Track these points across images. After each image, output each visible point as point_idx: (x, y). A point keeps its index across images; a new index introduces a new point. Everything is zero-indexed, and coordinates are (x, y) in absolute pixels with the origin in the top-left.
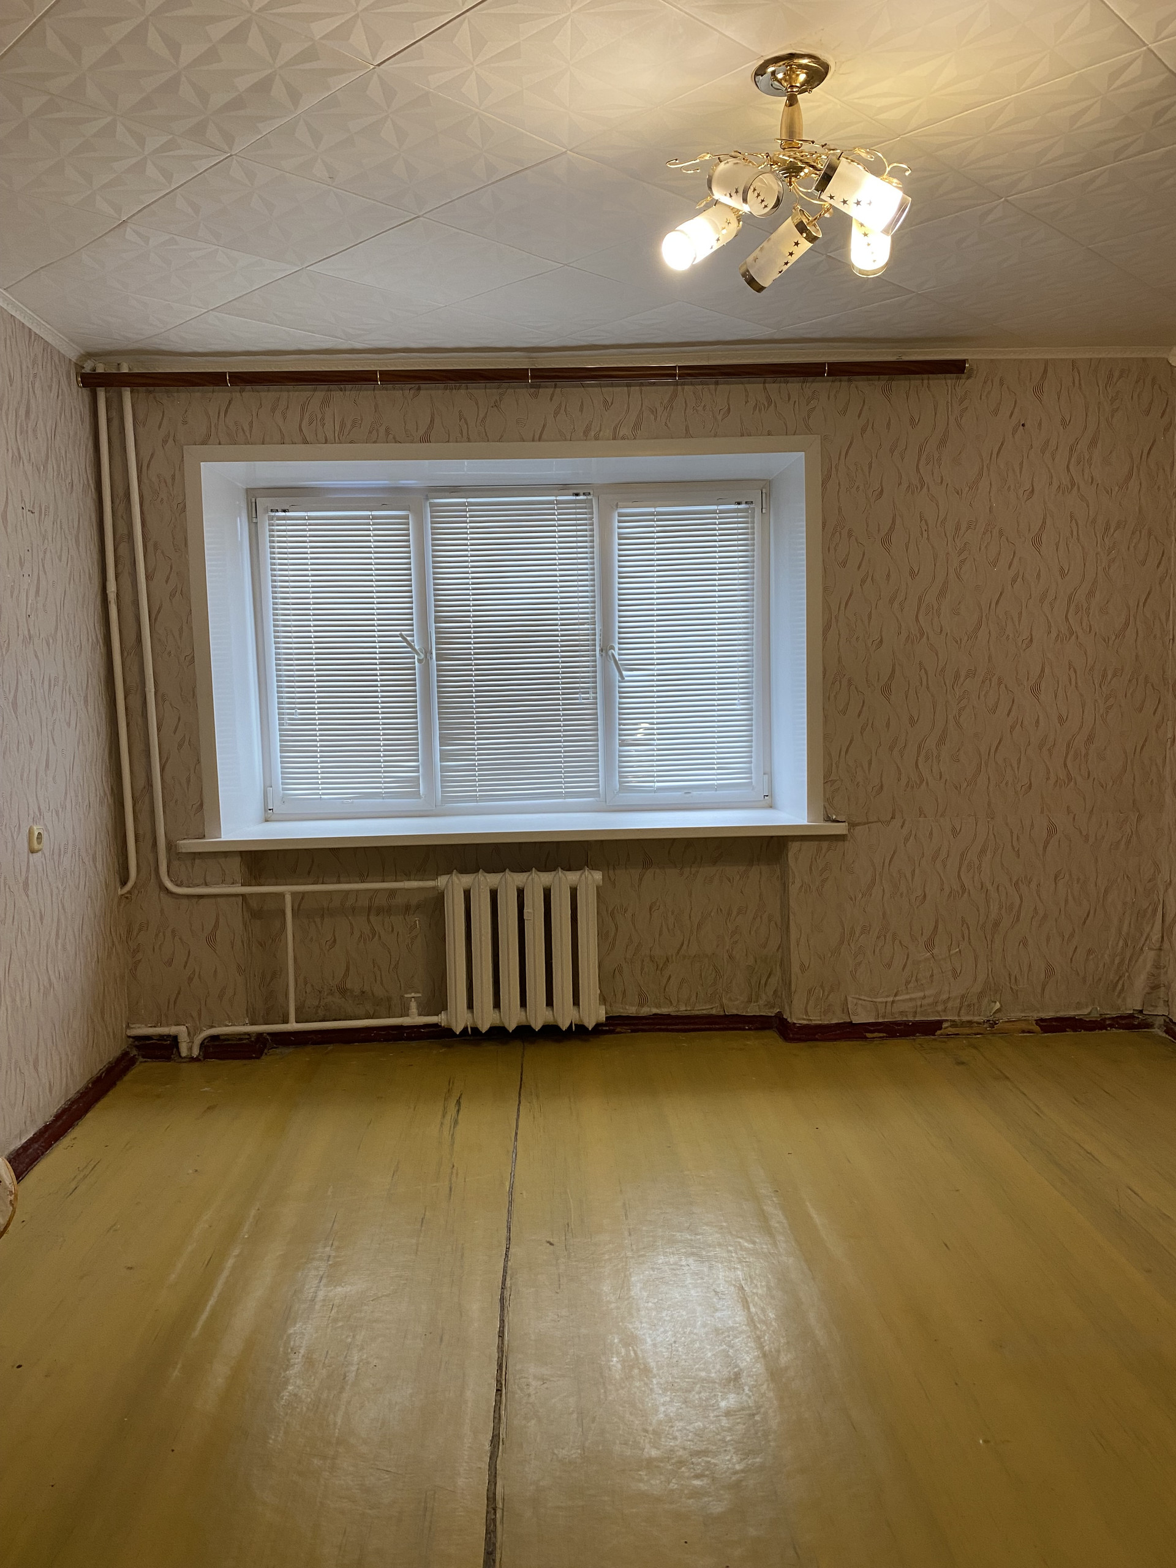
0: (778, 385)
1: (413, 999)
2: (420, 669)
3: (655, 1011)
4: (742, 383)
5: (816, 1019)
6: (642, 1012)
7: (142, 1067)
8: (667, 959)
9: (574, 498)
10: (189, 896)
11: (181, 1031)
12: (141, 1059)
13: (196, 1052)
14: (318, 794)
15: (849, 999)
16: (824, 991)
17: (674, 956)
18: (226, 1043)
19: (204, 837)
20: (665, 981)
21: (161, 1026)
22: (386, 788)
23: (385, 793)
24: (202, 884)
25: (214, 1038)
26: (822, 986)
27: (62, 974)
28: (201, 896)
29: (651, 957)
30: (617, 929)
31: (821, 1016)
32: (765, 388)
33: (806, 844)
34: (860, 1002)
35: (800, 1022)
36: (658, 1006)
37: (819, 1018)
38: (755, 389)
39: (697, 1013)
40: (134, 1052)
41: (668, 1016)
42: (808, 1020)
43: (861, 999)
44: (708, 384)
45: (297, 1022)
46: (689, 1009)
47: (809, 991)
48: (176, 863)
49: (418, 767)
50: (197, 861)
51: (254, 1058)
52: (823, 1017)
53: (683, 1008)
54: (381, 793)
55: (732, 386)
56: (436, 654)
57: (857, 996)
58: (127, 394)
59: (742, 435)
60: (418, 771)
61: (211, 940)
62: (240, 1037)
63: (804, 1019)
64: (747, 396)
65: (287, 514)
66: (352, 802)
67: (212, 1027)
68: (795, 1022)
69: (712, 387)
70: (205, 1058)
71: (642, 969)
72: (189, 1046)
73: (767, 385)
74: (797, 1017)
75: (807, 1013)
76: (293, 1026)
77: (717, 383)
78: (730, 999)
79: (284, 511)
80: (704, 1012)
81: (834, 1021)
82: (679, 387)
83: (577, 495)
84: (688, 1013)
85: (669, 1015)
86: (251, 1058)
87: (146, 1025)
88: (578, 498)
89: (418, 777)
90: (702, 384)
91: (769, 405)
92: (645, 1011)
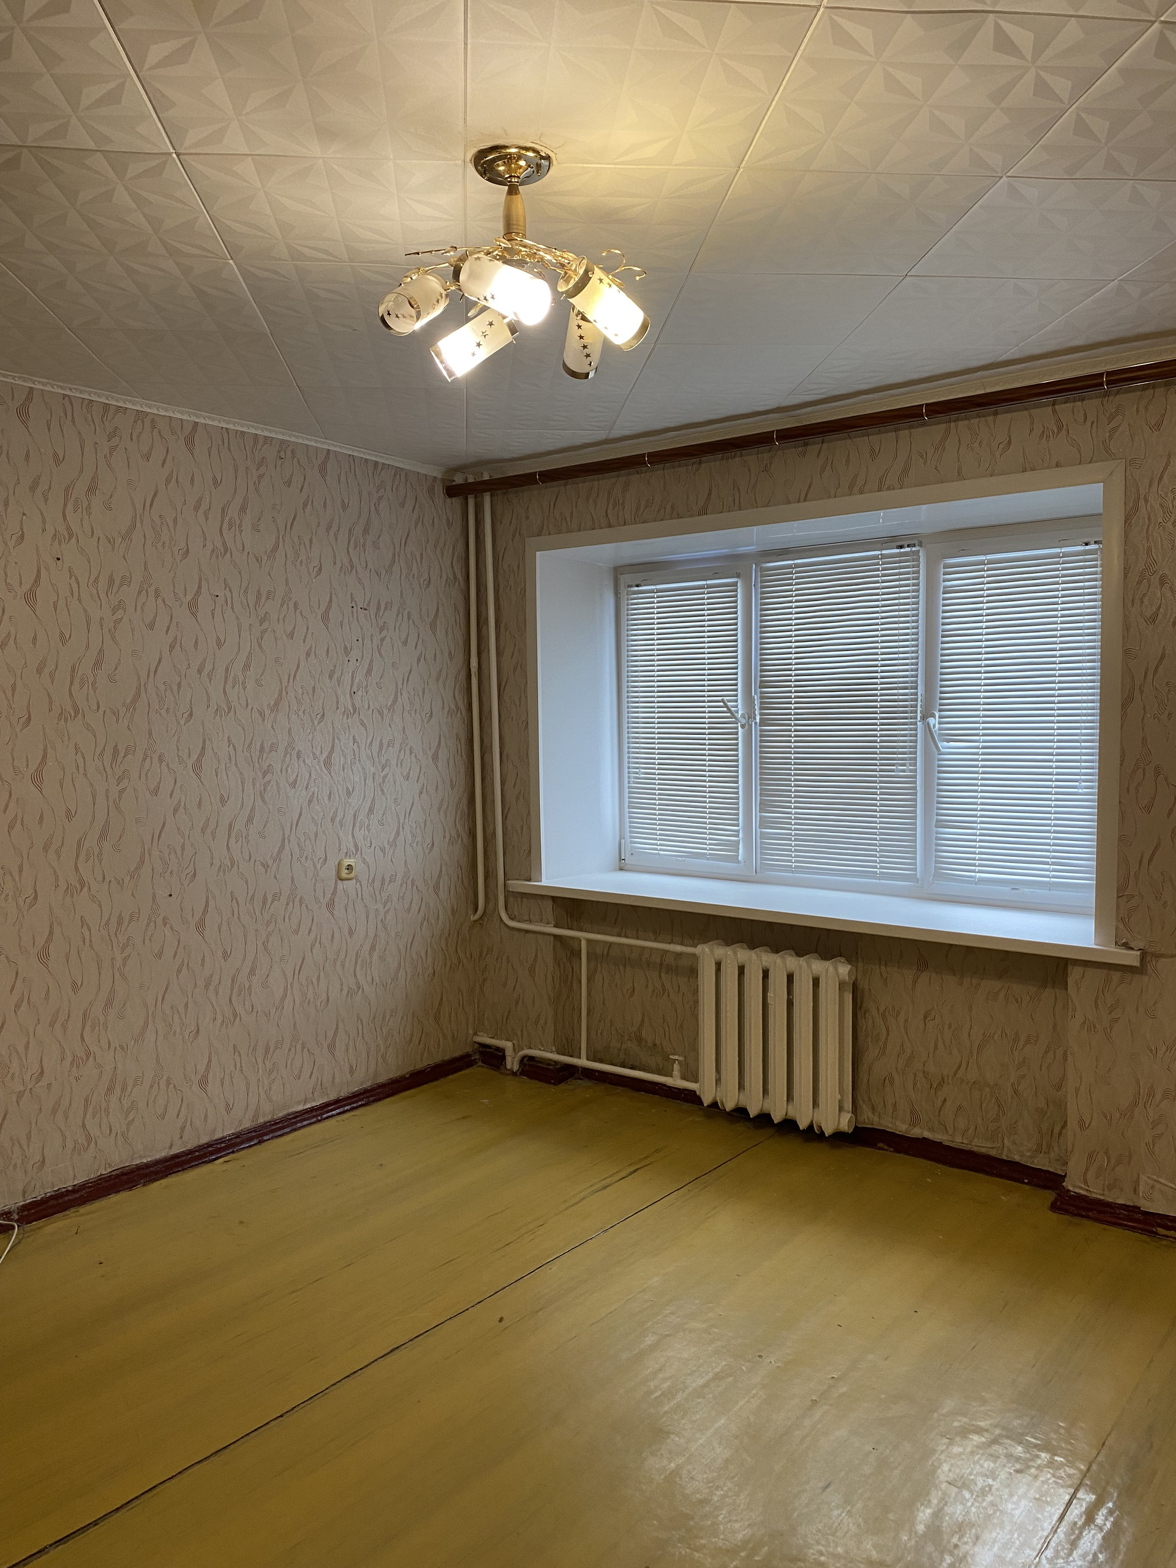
0: (1071, 405)
1: (677, 1062)
2: (743, 734)
3: (927, 1134)
4: (1026, 409)
5: (1096, 1191)
6: (912, 1132)
7: (479, 1071)
8: (943, 1079)
9: (898, 551)
10: (519, 930)
11: (507, 1045)
12: (480, 1063)
13: (516, 1068)
14: (656, 849)
15: (1143, 1178)
16: (1109, 1158)
17: (950, 1078)
18: (539, 1065)
19: (530, 880)
20: (939, 1104)
21: (497, 1039)
22: (711, 849)
23: (710, 854)
24: (527, 921)
25: (532, 1058)
26: (1106, 1153)
27: (377, 979)
28: (527, 931)
29: (924, 1072)
30: (888, 1034)
31: (1103, 1191)
32: (1054, 411)
33: (1090, 972)
34: (1157, 1186)
35: (1077, 1190)
36: (931, 1130)
37: (1101, 1192)
38: (1043, 413)
39: (975, 1149)
40: (477, 1057)
41: (939, 1144)
42: (1087, 1190)
43: (1159, 1182)
44: (984, 416)
45: (588, 1060)
46: (965, 1142)
47: (1090, 1156)
48: (511, 899)
49: (738, 831)
50: (524, 900)
51: (552, 1084)
52: (1106, 1192)
53: (958, 1139)
54: (706, 854)
55: (1013, 414)
56: (760, 719)
57: (1155, 1177)
58: (487, 498)
59: (1024, 470)
60: (738, 836)
61: (532, 971)
62: (549, 1062)
63: (1081, 1188)
64: (1032, 423)
65: (640, 588)
66: (684, 861)
67: (530, 1048)
68: (1071, 1189)
69: (991, 418)
70: (521, 1074)
71: (915, 1084)
72: (512, 1063)
73: (1057, 407)
74: (1073, 1185)
75: (1086, 1183)
76: (583, 1062)
77: (996, 414)
78: (1014, 1143)
79: (637, 586)
80: (983, 1150)
81: (1120, 1201)
82: (953, 424)
83: (901, 547)
84: (963, 1147)
85: (941, 1143)
86: (550, 1083)
87: (488, 1035)
88: (902, 550)
89: (738, 842)
90: (978, 416)
91: (1060, 429)
92: (916, 1132)
